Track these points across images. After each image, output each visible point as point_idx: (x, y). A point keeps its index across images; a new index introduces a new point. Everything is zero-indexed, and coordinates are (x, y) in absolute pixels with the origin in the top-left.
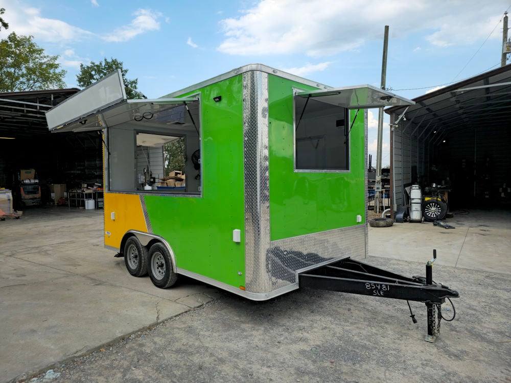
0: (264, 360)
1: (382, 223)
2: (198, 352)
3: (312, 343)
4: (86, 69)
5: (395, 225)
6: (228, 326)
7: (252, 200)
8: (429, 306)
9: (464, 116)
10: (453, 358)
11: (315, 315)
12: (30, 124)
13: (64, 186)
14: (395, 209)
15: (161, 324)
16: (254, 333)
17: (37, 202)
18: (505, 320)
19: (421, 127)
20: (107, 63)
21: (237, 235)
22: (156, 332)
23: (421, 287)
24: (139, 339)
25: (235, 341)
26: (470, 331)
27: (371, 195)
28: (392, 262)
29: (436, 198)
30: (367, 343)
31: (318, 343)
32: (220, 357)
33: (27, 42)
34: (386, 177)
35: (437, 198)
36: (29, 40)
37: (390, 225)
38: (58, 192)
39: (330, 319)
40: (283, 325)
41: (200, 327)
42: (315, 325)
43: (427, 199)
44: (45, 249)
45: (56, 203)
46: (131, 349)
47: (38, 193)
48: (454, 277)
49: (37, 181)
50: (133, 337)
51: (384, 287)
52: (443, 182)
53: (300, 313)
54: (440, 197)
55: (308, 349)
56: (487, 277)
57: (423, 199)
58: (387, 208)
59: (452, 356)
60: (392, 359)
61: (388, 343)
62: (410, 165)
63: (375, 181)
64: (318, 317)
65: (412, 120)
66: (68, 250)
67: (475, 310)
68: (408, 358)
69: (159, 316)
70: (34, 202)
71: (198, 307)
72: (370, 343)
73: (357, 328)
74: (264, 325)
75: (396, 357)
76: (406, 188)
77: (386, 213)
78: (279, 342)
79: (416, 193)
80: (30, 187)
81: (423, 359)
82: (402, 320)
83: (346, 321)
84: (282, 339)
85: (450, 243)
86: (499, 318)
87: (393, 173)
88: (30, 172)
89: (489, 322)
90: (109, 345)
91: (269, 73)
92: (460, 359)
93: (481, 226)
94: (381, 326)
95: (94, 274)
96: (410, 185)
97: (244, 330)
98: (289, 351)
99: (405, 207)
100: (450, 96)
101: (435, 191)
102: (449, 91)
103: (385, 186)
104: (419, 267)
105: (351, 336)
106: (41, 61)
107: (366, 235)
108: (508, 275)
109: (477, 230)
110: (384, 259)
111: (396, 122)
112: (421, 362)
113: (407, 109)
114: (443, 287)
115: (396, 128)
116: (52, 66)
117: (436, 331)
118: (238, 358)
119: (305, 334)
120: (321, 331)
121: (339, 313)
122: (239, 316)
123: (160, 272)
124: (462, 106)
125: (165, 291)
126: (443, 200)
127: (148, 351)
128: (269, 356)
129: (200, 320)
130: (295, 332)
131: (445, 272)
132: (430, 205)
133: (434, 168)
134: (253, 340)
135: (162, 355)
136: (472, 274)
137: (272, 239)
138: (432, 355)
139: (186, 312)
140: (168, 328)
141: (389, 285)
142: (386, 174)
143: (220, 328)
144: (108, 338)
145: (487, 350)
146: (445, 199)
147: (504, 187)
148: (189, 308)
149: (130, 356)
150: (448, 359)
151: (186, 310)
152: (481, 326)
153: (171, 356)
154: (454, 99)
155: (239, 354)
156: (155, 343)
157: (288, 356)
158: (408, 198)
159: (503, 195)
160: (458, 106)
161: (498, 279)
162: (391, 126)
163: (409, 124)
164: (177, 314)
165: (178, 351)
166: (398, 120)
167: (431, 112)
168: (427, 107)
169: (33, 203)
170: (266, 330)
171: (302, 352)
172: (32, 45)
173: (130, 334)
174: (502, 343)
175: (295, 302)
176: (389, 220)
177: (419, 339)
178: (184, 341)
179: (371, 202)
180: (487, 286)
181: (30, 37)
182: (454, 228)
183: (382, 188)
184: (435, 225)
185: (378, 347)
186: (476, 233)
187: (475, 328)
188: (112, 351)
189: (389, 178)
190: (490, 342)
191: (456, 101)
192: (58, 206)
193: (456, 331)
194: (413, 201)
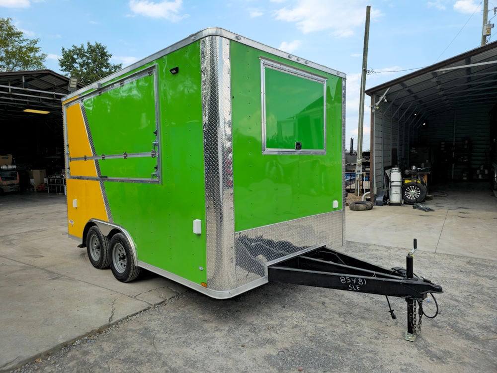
0: (223, 369)
1: (362, 206)
2: (149, 361)
3: (280, 346)
4: (67, 52)
5: (375, 209)
6: (189, 326)
7: (213, 187)
8: (410, 302)
9: (445, 98)
10: (436, 361)
11: (286, 311)
12: (6, 108)
13: (44, 171)
14: (375, 192)
15: (114, 326)
16: (217, 334)
17: (15, 189)
18: (489, 313)
19: (402, 109)
20: (90, 46)
21: (197, 226)
22: (106, 336)
23: (401, 281)
24: (84, 345)
25: (193, 346)
26: (452, 327)
27: (353, 178)
28: (370, 247)
29: (415, 181)
30: (341, 344)
31: (287, 345)
32: (173, 366)
33: (5, 25)
34: (367, 161)
35: (417, 180)
36: (7, 22)
37: (370, 208)
38: (37, 177)
39: (302, 314)
40: (251, 324)
41: (156, 329)
42: (285, 323)
43: (407, 181)
44: (10, 239)
45: (35, 189)
46: (73, 358)
47: (16, 179)
48: (434, 263)
49: (15, 167)
50: (78, 343)
51: (361, 281)
52: (423, 164)
53: (270, 308)
54: (419, 179)
55: (275, 354)
56: (468, 263)
57: (403, 182)
58: (367, 191)
59: (434, 359)
60: (367, 364)
61: (364, 344)
62: (391, 148)
63: (356, 164)
64: (289, 314)
65: (392, 102)
66: (34, 240)
67: (457, 301)
68: (386, 362)
69: (113, 316)
70: (13, 188)
71: (160, 304)
72: (344, 344)
73: (331, 325)
74: (229, 324)
75: (373, 361)
76: (386, 171)
77: (366, 195)
78: (243, 346)
79: (395, 176)
80: (8, 173)
81: (403, 363)
82: (380, 315)
83: (319, 317)
84: (247, 341)
85: (429, 227)
86: (483, 310)
87: (373, 156)
88: (8, 158)
89: (473, 315)
90: (47, 354)
91: (230, 40)
92: (443, 362)
93: (460, 208)
94: (357, 323)
95: (54, 266)
96: (390, 167)
97: (206, 331)
98: (254, 357)
99: (385, 190)
100: (432, 77)
101: (414, 174)
102: (431, 71)
103: (366, 169)
104: (398, 253)
105: (324, 335)
106: (20, 45)
107: (343, 221)
108: (489, 260)
109: (456, 212)
110: (363, 244)
111: (377, 104)
112: (400, 367)
113: (387, 90)
114: (425, 281)
115: (376, 110)
116: (31, 49)
117: (417, 329)
118: (193, 368)
119: (274, 334)
120: (291, 330)
121: (312, 307)
122: (203, 314)
123: (122, 264)
124: (443, 87)
125: (127, 285)
126: (422, 183)
127: (92, 361)
128: (230, 363)
129: (159, 319)
130: (262, 333)
131: (424, 257)
132: (410, 188)
133: (413, 151)
134: (214, 344)
135: (106, 366)
136: (453, 259)
137: (236, 230)
138: (412, 358)
139: (145, 310)
140: (121, 331)
141: (366, 279)
142: (367, 157)
143: (180, 329)
144: (47, 346)
145: (472, 350)
146: (424, 182)
147: (482, 169)
148: (148, 306)
149: (69, 367)
150: (429, 362)
151: (145, 308)
152: (464, 320)
153: (117, 367)
154: (435, 80)
155: (195, 362)
156: (102, 350)
157: (251, 364)
158: (388, 180)
159: (480, 177)
160: (439, 87)
161: (480, 265)
162: (372, 108)
163: (389, 106)
164: (134, 313)
165: (127, 360)
166: (379, 102)
167: (412, 94)
168: (407, 89)
169: (11, 189)
170: (231, 330)
171: (268, 358)
172: (10, 28)
173: (75, 340)
174: (487, 340)
175: (266, 295)
176: (369, 203)
177: (397, 338)
178: (136, 347)
179: (352, 185)
180: (468, 273)
181: (8, 19)
182: (433, 211)
183: (363, 171)
184: (414, 208)
185: (353, 349)
186: (455, 216)
187: (458, 323)
188: (50, 361)
189: (369, 161)
190: (475, 339)
191: (437, 82)
192: (38, 192)
193: (438, 327)
194: (393, 184)
